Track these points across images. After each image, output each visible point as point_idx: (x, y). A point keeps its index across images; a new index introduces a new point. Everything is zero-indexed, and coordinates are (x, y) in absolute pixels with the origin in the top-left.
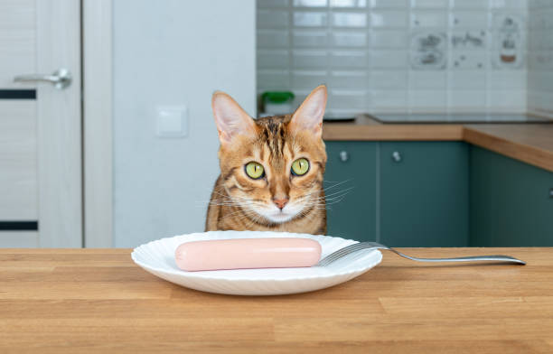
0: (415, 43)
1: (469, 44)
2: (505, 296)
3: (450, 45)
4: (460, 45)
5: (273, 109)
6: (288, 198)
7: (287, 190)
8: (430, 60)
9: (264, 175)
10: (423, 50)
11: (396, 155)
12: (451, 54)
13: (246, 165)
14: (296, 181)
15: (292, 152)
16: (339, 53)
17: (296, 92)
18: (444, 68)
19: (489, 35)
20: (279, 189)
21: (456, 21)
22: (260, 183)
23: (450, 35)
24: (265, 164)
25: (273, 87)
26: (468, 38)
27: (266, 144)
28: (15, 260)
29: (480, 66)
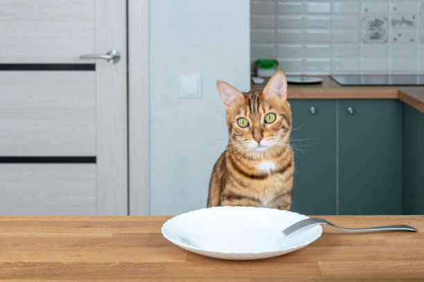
0: (366, 25)
1: (404, 25)
2: (399, 260)
3: (390, 26)
4: (397, 26)
5: (262, 72)
6: (262, 136)
7: (262, 132)
8: (376, 37)
9: (248, 125)
10: (371, 30)
11: (350, 109)
12: (391, 32)
13: (238, 120)
14: (268, 126)
15: (264, 109)
16: (310, 31)
17: (279, 60)
18: (386, 42)
19: (418, 18)
20: (256, 131)
21: (395, 9)
22: (247, 129)
23: (390, 18)
24: (248, 118)
25: (263, 57)
26: (403, 20)
27: (248, 107)
28: (86, 227)
29: (412, 40)
